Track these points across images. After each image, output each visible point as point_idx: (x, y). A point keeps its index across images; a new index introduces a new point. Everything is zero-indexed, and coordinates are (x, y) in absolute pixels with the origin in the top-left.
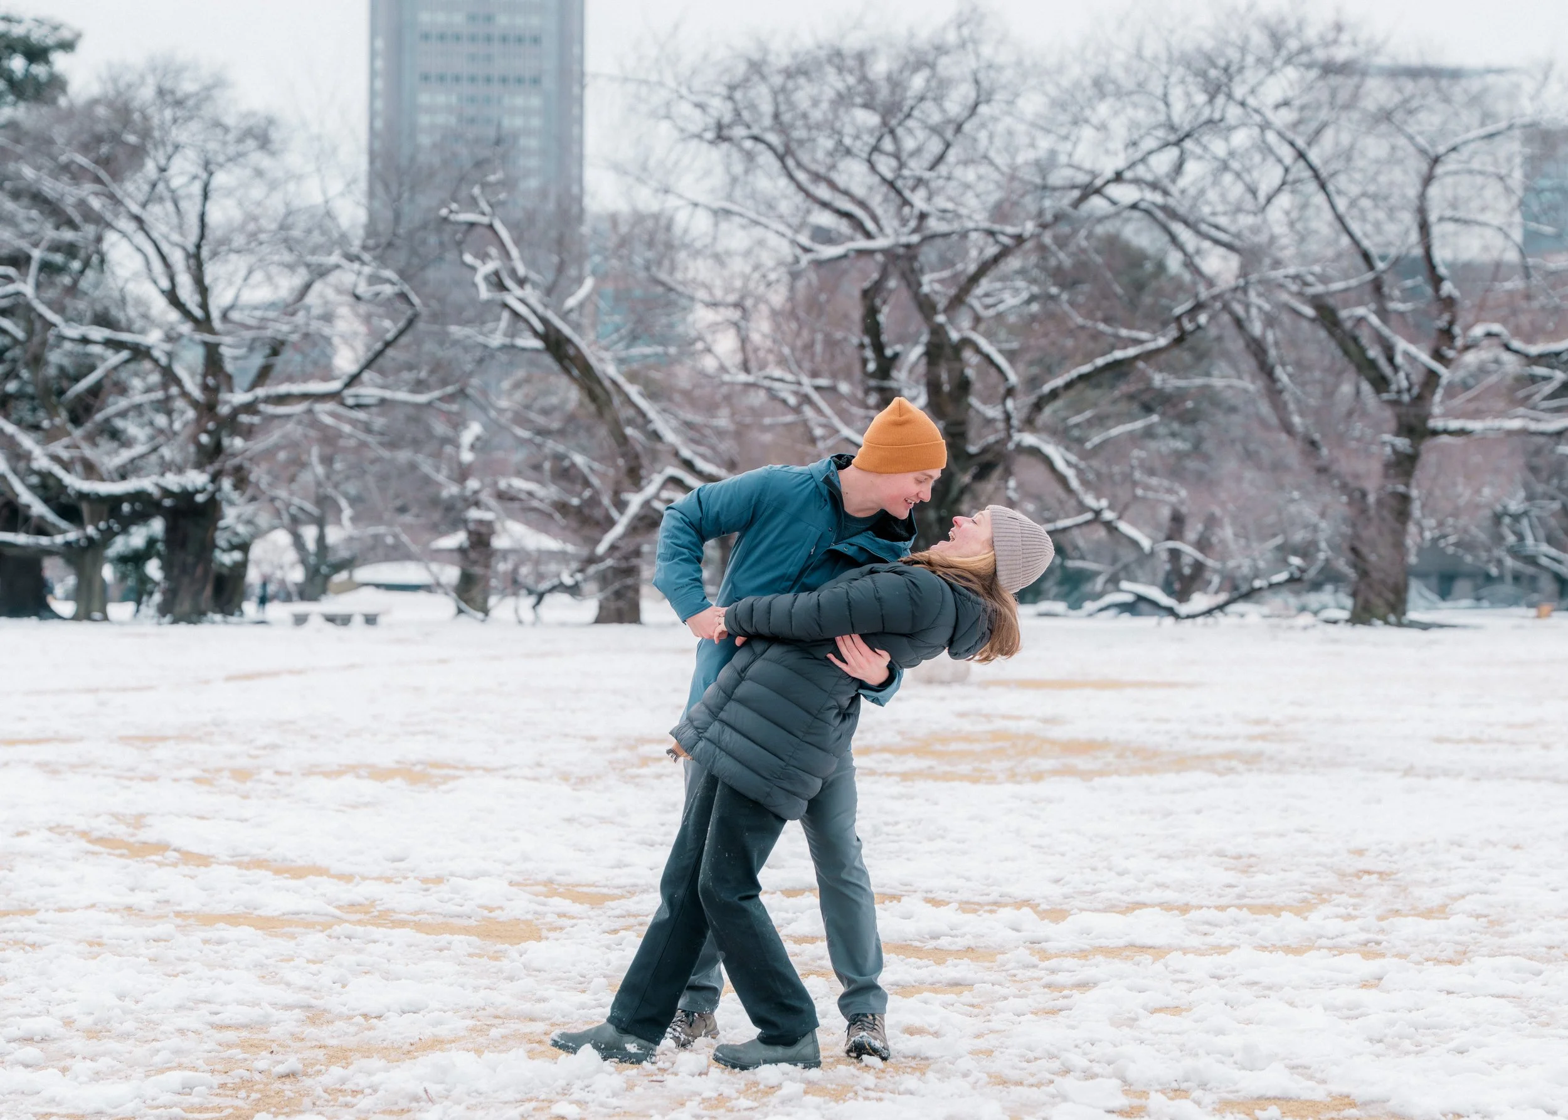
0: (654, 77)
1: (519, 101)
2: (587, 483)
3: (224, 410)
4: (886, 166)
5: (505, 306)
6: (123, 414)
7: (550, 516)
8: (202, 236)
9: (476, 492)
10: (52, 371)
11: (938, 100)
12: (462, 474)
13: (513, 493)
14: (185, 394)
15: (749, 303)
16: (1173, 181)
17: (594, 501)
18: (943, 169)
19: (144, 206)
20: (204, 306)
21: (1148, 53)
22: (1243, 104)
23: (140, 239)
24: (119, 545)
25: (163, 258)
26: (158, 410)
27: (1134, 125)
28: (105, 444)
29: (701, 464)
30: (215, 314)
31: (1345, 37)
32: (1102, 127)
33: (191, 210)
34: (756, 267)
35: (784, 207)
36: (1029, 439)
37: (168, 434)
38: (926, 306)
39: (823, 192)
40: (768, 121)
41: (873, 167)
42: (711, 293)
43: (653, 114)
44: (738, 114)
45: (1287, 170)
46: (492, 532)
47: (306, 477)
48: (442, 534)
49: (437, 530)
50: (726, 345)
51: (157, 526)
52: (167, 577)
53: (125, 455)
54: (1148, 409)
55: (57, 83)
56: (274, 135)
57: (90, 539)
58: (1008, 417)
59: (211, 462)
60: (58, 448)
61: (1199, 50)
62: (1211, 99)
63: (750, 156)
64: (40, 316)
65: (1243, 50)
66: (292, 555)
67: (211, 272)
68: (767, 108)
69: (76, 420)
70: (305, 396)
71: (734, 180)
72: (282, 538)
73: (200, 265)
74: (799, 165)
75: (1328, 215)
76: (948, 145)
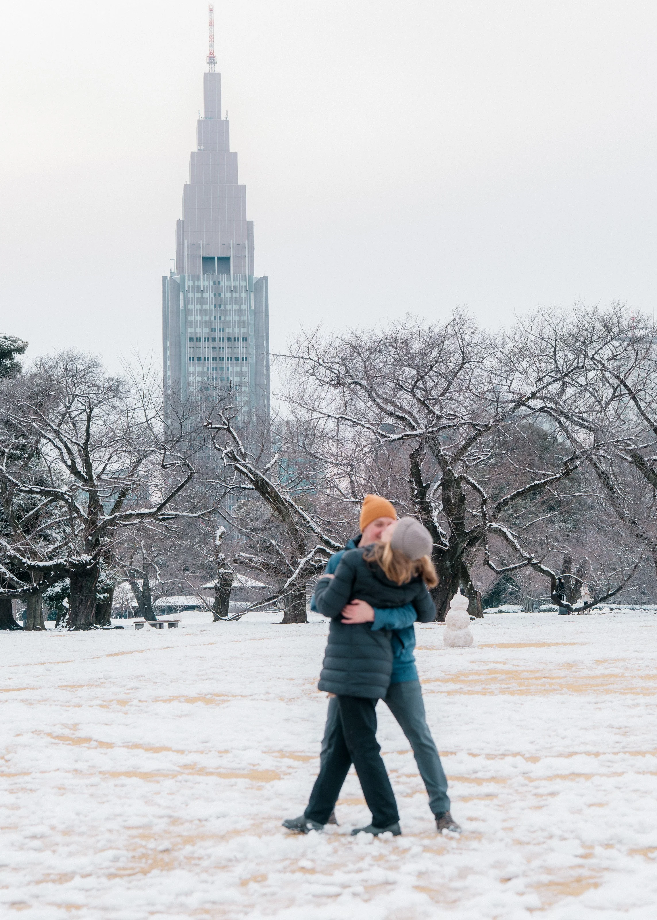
0: (306, 355)
1: (237, 369)
2: (278, 553)
3: (99, 524)
4: (419, 394)
5: (237, 468)
6: (50, 527)
7: (261, 570)
8: (88, 439)
9: (223, 560)
10: (15, 507)
11: (445, 362)
12: (217, 551)
13: (242, 560)
14: (80, 516)
15: (355, 464)
16: (561, 397)
17: (282, 562)
18: (448, 395)
19: (59, 425)
20: (89, 473)
21: (545, 336)
22: (592, 358)
23: (57, 442)
24: (49, 591)
25: (69, 450)
26: (67, 525)
27: (540, 370)
28: (42, 543)
29: (333, 543)
30: (94, 477)
31: (641, 325)
32: (524, 372)
33: (82, 427)
34: (357, 445)
35: (371, 415)
36: (495, 525)
37: (73, 536)
38: (442, 462)
39: (390, 408)
40: (361, 375)
41: (414, 396)
42: (337, 459)
43: (306, 373)
44: (347, 371)
45: (615, 390)
46: (232, 580)
47: (138, 556)
48: (208, 581)
49: (204, 579)
50: (344, 484)
51: (67, 581)
52: (72, 607)
53: (51, 547)
54: (551, 508)
55: (17, 367)
56: (121, 389)
57: (35, 589)
58: (484, 515)
59: (94, 549)
60: (18, 545)
61: (570, 333)
62: (577, 358)
63: (354, 392)
64: (10, 480)
65: (592, 334)
66: (131, 594)
67: (92, 457)
68: (361, 369)
69: (27, 531)
70: (139, 515)
71: (346, 403)
72: (126, 585)
73: (87, 454)
74: (378, 395)
75: (636, 411)
76: (450, 384)
